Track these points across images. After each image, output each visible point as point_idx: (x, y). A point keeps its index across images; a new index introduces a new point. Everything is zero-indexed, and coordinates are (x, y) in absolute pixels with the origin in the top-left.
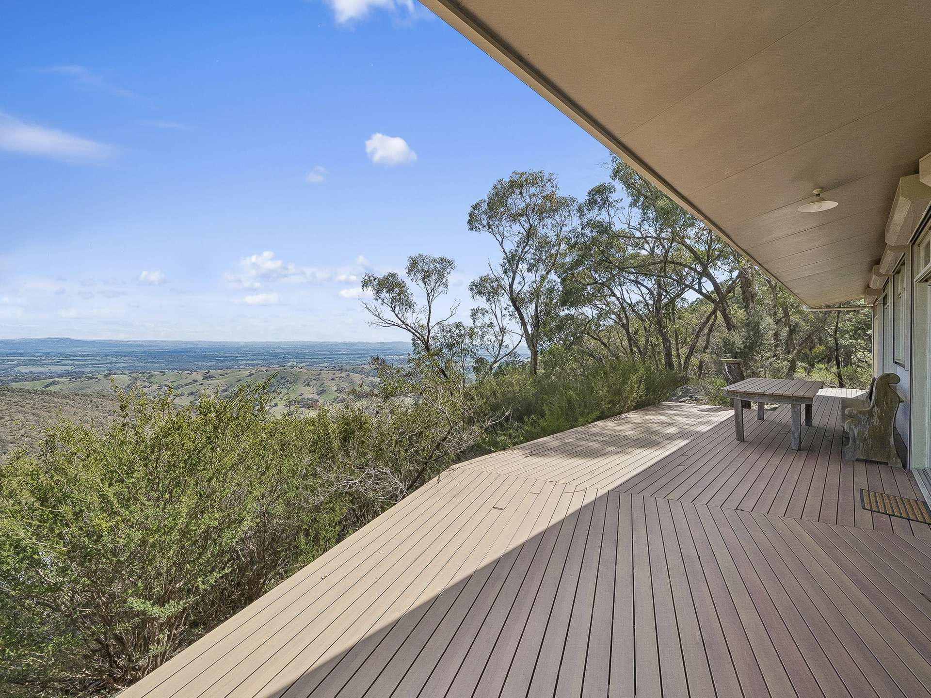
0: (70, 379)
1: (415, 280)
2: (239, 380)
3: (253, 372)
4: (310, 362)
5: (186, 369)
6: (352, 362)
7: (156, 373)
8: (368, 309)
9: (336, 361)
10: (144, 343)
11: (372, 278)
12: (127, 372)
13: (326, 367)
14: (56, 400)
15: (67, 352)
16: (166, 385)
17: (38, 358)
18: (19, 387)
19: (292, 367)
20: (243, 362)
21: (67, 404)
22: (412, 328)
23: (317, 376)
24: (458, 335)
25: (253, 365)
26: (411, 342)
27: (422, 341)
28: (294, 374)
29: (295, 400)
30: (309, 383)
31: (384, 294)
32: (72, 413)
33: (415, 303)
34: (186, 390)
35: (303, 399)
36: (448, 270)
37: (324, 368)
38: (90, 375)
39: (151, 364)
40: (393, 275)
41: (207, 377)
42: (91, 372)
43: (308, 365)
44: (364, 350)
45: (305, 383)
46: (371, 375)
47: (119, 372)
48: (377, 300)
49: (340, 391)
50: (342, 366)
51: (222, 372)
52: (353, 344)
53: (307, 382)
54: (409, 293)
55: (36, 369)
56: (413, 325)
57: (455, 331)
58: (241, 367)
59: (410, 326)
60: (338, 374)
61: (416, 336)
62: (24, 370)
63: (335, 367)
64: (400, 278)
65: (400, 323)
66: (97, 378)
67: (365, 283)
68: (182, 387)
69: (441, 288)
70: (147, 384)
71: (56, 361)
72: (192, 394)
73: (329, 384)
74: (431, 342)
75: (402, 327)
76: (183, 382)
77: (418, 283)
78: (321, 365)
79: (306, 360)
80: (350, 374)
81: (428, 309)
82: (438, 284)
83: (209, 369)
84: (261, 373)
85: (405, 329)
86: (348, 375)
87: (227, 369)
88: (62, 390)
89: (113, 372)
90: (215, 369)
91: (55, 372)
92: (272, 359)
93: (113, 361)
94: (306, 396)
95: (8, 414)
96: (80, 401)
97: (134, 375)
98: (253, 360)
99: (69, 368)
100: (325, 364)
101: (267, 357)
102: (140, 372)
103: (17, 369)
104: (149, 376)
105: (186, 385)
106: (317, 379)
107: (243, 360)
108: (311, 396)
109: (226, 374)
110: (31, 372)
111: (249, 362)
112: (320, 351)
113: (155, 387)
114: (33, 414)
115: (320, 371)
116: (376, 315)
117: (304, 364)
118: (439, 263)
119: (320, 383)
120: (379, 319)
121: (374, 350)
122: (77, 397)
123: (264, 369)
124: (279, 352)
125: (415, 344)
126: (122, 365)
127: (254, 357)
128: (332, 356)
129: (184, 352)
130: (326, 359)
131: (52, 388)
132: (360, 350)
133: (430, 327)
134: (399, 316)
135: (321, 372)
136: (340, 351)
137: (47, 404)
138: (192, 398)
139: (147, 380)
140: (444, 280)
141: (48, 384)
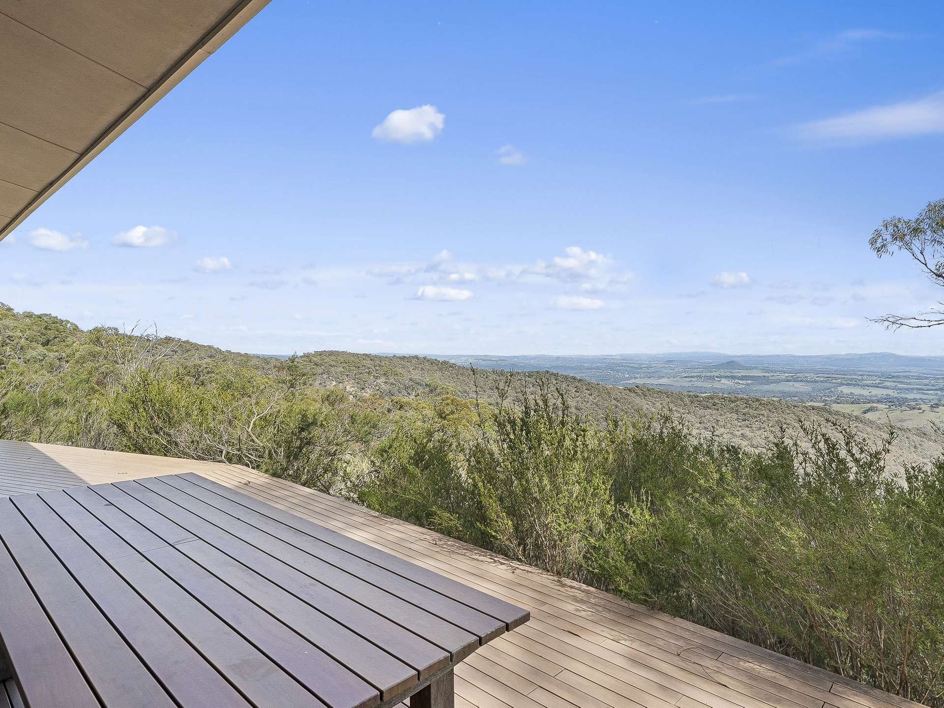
0: (890, 406)
15: (891, 372)
17: (860, 378)
55: (857, 391)
62: (846, 390)
66: (920, 409)
71: (878, 382)
88: (879, 418)
91: (876, 396)
99: (890, 392)
103: (840, 389)
110: (852, 393)
131: (869, 415)
141: (866, 410)
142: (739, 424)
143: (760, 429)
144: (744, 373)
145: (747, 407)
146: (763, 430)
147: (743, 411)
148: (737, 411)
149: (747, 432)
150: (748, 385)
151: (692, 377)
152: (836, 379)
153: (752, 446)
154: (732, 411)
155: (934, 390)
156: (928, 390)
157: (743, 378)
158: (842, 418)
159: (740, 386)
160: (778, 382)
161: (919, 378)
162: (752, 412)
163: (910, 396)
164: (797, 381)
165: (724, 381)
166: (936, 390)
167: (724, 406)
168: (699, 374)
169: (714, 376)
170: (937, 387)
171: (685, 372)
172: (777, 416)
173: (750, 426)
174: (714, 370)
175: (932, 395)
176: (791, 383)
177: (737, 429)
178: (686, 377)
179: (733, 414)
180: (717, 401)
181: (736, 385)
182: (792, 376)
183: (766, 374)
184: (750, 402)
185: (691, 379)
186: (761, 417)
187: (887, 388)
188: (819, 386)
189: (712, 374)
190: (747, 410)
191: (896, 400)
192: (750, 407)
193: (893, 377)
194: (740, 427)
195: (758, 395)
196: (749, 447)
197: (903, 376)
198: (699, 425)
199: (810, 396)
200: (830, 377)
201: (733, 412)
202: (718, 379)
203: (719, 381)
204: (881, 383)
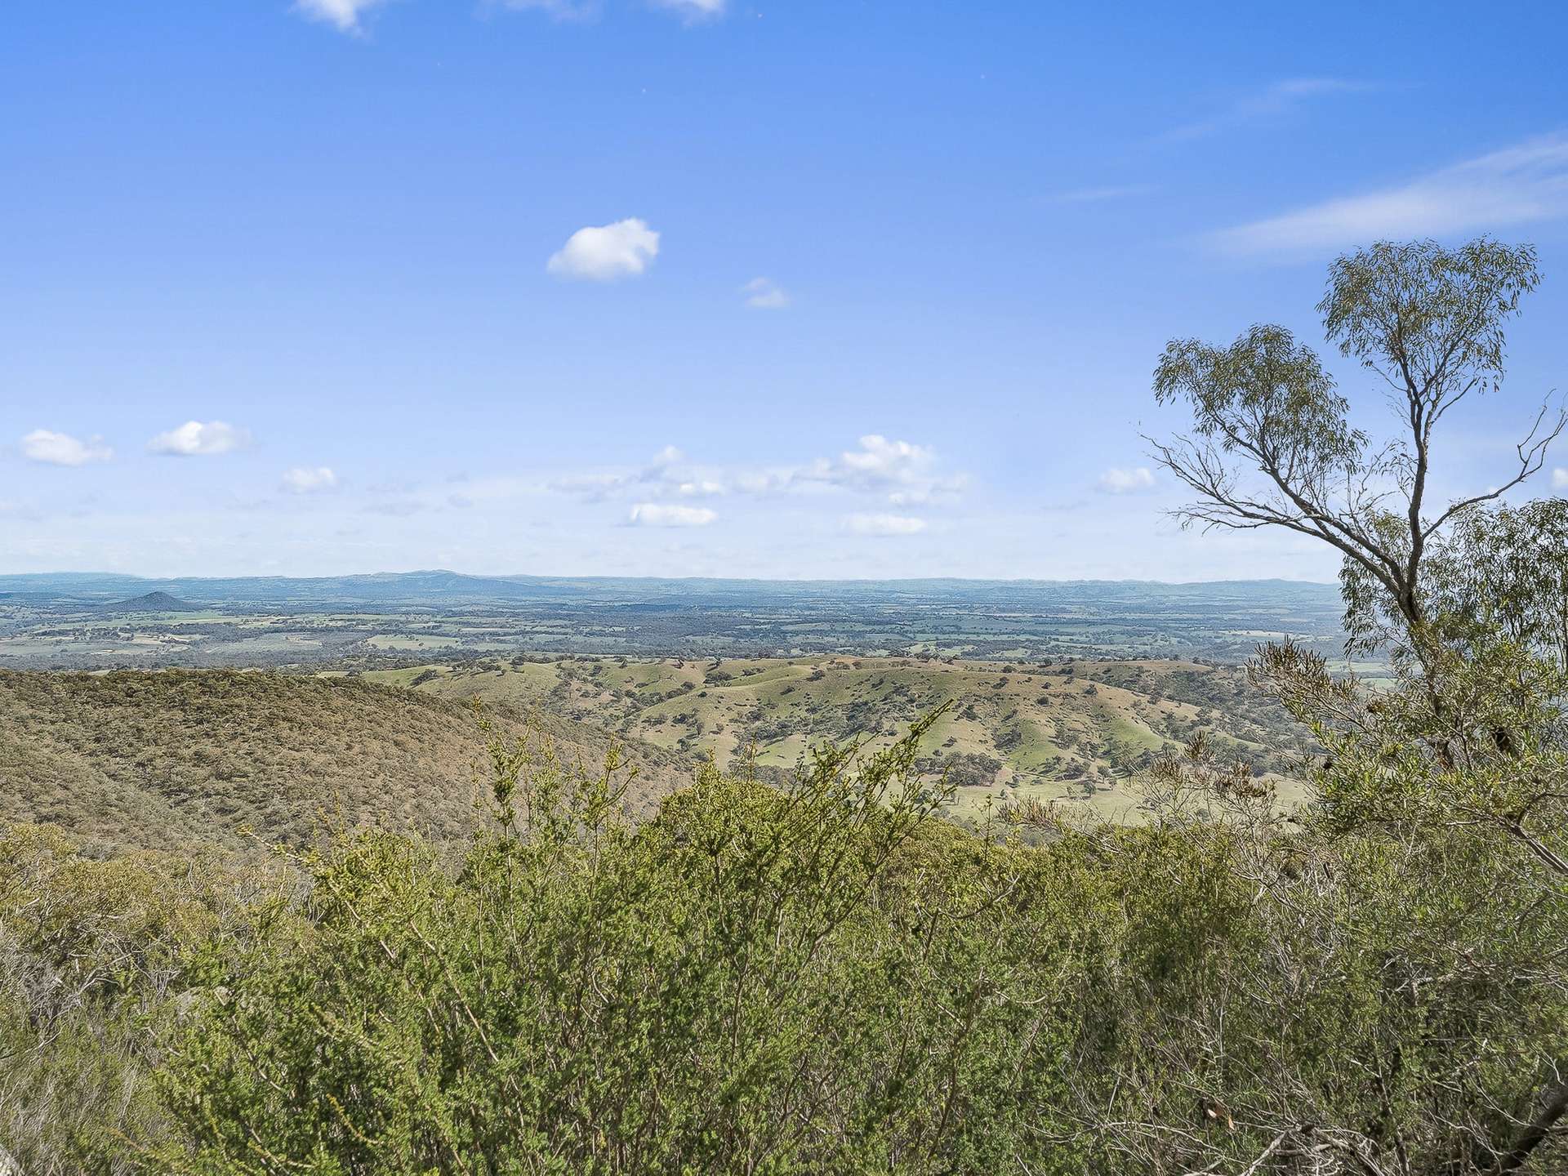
0: (454, 667)
1: (1354, 348)
2: (789, 690)
3: (823, 666)
4: (974, 643)
5: (670, 654)
6: (1104, 648)
7: (608, 661)
8: (1175, 467)
9: (1053, 643)
10: (584, 585)
11: (1191, 356)
12: (552, 655)
13: (1021, 662)
14: (431, 714)
15: (450, 606)
16: (629, 694)
17: (403, 618)
18: (376, 681)
19: (925, 657)
20: (799, 639)
21: (449, 726)
22: (1348, 531)
23: (994, 687)
24: (1546, 554)
25: (822, 649)
26: (1340, 583)
27: (1385, 580)
28: (927, 678)
29: (934, 757)
30: (970, 708)
31: (1235, 410)
32: (458, 748)
33: (1355, 434)
34: (670, 709)
35: (957, 756)
36: (1506, 295)
37: (1015, 665)
38: (487, 660)
39: (598, 639)
40: (1275, 338)
41: (717, 678)
42: (488, 653)
43: (968, 654)
44: (1140, 609)
45: (961, 710)
46: (1166, 692)
47: (539, 656)
48: (1208, 434)
49: (1064, 739)
50: (1071, 660)
51: (748, 663)
52: (1105, 589)
53: (966, 705)
54: (1332, 397)
55: (401, 643)
56: (1346, 520)
57: (1534, 539)
58: (795, 652)
59: (1337, 525)
60: (1057, 684)
61: (1361, 559)
62: (382, 643)
63: (1048, 663)
64: (1296, 344)
65: (1295, 511)
66: (498, 668)
67: (1167, 377)
68: (661, 700)
69: (1468, 371)
70: (590, 687)
71: (431, 624)
72: (682, 719)
73: (1032, 715)
74: (1424, 583)
75: (1302, 529)
76: (664, 687)
77: (1369, 357)
78: (1008, 654)
79: (963, 637)
80: (1099, 686)
81: (1414, 453)
82: (1459, 352)
83: (719, 654)
84: (843, 672)
85: (1315, 533)
86: (1091, 692)
87: (760, 656)
88: (440, 691)
89: (528, 654)
90: (733, 657)
91: (430, 650)
92: (871, 632)
93: (528, 629)
94: (965, 748)
95: (359, 739)
96: (470, 720)
97: (566, 663)
98: (822, 633)
99: (452, 643)
100: (1020, 653)
101: (859, 628)
102: (577, 656)
103: (371, 641)
104: (596, 667)
105: (670, 696)
106: (996, 699)
107: (797, 633)
108: (978, 750)
109: (758, 670)
110: (392, 649)
111: (812, 639)
112: (1003, 610)
113: (606, 697)
114: (396, 744)
115: (1003, 675)
116: (1201, 488)
117: (956, 651)
118: (1462, 269)
119: (1004, 712)
120: (1215, 500)
121: (1177, 608)
122: (466, 712)
123: (849, 660)
124: (888, 610)
125: (1354, 592)
126: (543, 638)
127: (826, 627)
128: (1040, 628)
129: (663, 608)
130: (1022, 638)
131: (425, 687)
132: (1128, 609)
133: (1421, 525)
134: (1291, 486)
135: (1007, 675)
136: (1064, 611)
137: (418, 723)
138: (681, 731)
139: (590, 678)
140: (1482, 338)
141: (419, 678)
142: (189, 732)
143: (234, 737)
144: (184, 619)
145: (204, 693)
146: (240, 738)
147: (195, 701)
148: (183, 703)
149: (208, 747)
150: (194, 643)
151: (61, 633)
152: (364, 623)
153: (220, 776)
154: (170, 704)
155: (514, 634)
156: (505, 635)
157: (181, 630)
158: (387, 697)
159: (177, 649)
160: (257, 634)
161: (491, 614)
162: (216, 702)
163: (481, 647)
164: (295, 631)
165: (140, 638)
166: (516, 634)
167: (154, 696)
168: (77, 626)
169: (115, 628)
170: (517, 629)
171: (42, 622)
172: (268, 705)
173: (212, 733)
174: (114, 614)
175: (511, 643)
176: (283, 636)
177: (186, 743)
178: (44, 634)
179: (175, 711)
180: (135, 686)
181: (168, 646)
182: (285, 621)
183: (233, 620)
184: (211, 682)
185: (58, 638)
186: (236, 711)
187: (447, 635)
188: (333, 639)
189: (111, 625)
190: (204, 698)
191: (460, 656)
192: (212, 691)
193: (454, 614)
194: (192, 737)
195: (221, 665)
196: (212, 779)
197: (469, 612)
198: (93, 746)
199: (321, 660)
200: (354, 620)
201: (174, 707)
202: (127, 635)
203: (128, 639)
204: (438, 627)
